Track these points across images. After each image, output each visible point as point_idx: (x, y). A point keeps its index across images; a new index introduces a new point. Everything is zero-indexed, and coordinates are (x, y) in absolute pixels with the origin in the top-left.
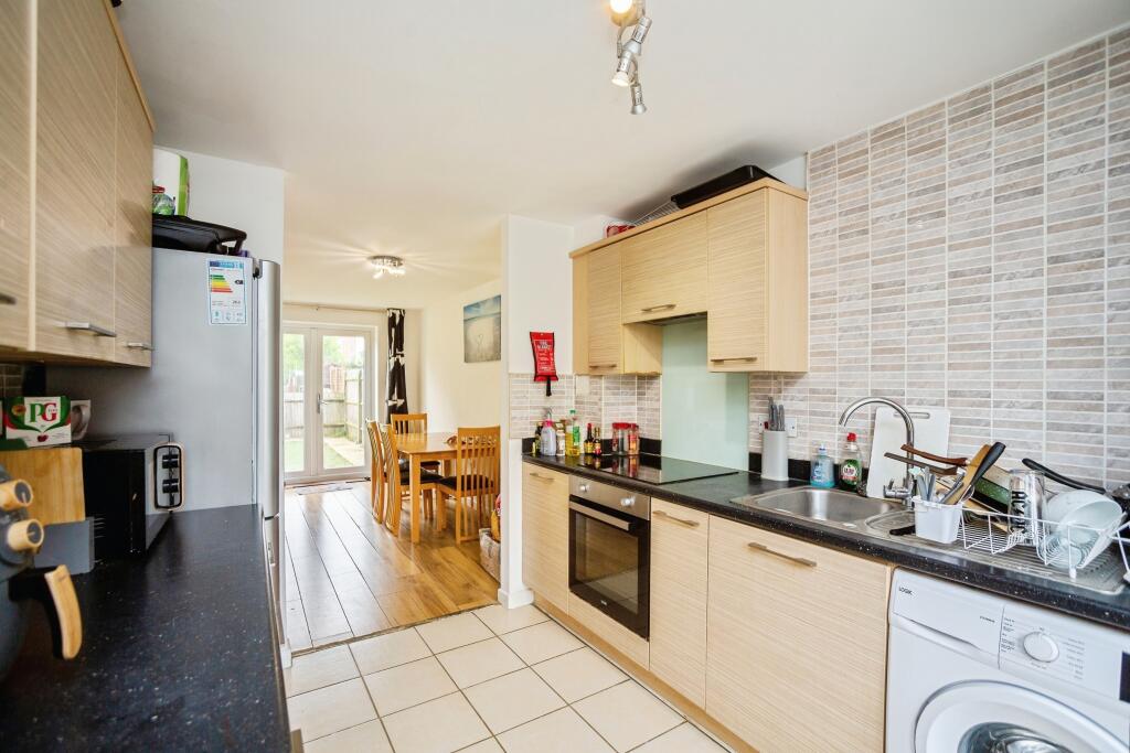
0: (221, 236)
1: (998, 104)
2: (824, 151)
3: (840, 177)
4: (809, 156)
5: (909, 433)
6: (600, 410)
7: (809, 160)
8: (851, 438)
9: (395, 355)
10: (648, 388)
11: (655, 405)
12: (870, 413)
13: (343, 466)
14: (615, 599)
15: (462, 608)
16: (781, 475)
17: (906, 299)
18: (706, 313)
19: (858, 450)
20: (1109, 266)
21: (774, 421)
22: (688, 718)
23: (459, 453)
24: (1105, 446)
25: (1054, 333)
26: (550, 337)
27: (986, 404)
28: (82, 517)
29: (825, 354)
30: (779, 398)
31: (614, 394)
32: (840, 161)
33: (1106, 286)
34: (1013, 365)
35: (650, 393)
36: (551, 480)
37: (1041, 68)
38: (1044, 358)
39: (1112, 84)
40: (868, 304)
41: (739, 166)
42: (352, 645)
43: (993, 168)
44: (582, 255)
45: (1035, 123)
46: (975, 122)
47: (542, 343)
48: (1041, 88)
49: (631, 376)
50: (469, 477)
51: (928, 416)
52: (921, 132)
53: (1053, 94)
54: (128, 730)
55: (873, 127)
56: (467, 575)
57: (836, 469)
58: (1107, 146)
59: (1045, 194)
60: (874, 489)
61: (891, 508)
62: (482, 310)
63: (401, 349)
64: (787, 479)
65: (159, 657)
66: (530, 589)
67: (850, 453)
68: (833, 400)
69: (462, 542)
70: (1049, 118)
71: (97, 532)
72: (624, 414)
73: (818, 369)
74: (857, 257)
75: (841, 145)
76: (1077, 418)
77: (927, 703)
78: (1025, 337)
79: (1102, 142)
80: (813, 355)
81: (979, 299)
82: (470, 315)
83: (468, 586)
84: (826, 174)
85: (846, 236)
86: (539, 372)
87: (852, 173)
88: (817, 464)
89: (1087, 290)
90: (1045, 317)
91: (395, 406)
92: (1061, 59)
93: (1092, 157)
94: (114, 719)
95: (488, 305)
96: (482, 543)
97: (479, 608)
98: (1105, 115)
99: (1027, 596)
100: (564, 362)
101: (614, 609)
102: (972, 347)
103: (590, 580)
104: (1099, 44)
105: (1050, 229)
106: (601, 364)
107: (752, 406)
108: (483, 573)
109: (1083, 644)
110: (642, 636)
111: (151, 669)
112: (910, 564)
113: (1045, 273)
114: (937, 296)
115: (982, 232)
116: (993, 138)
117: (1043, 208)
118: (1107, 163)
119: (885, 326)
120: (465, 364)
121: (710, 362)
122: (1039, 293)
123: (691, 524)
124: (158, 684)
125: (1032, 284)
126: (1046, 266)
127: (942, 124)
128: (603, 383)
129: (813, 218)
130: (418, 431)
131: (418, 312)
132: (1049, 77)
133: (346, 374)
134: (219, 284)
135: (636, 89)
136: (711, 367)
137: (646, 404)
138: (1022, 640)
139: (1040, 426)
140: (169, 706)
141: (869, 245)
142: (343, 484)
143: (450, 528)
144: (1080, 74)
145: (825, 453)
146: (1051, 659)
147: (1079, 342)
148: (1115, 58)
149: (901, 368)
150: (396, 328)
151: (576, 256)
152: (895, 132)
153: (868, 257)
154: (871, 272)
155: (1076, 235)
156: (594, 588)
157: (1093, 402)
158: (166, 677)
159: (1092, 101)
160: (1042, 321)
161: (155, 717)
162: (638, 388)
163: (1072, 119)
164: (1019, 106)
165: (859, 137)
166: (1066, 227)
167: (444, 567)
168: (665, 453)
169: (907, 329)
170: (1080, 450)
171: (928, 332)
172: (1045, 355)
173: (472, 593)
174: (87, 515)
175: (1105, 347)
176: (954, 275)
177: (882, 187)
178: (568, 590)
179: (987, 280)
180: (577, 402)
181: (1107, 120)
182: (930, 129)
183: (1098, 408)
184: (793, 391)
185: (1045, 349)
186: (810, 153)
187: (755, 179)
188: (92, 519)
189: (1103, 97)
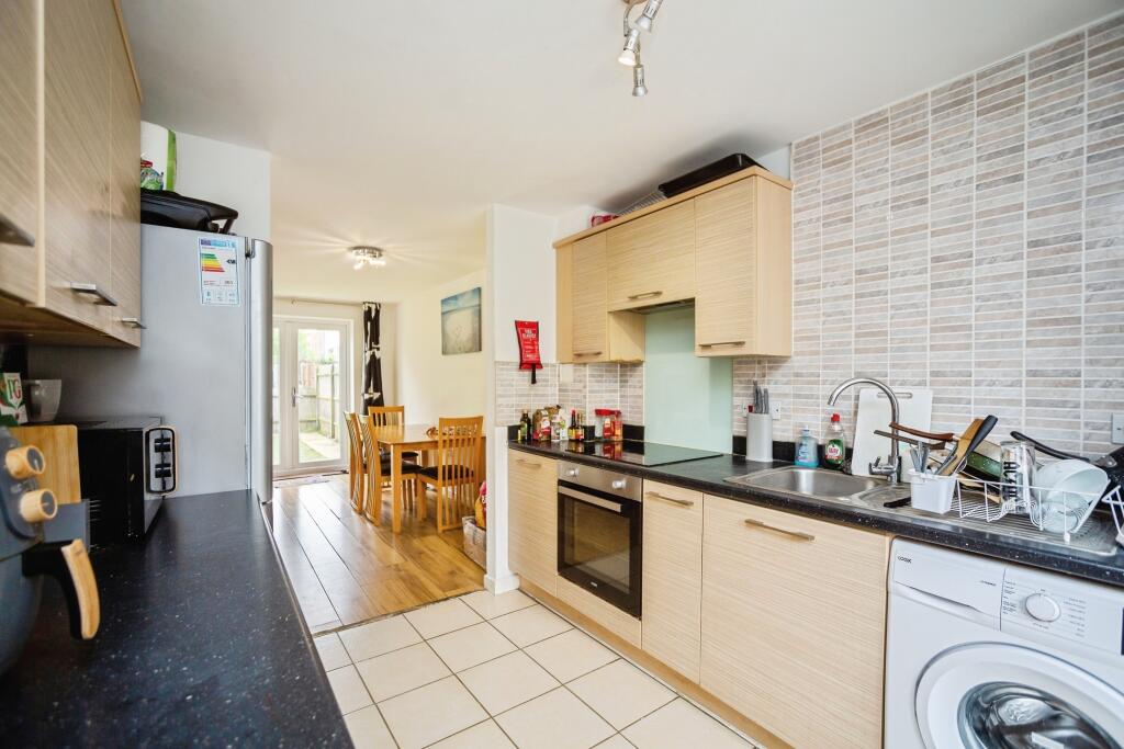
0: (212, 214)
1: (980, 95)
2: (808, 141)
3: (824, 167)
4: (793, 146)
5: (894, 411)
6: (585, 397)
7: (794, 151)
8: (835, 418)
9: (371, 348)
10: (631, 376)
11: (638, 392)
12: (853, 394)
13: (317, 460)
14: (606, 581)
15: (449, 594)
16: (766, 456)
17: (888, 284)
18: (693, 300)
19: (842, 430)
20: (1087, 249)
21: (759, 403)
22: (681, 694)
23: (441, 444)
24: (1082, 421)
25: (1033, 314)
26: (534, 326)
27: (967, 383)
28: (78, 499)
29: (809, 338)
30: (763, 382)
31: (598, 381)
32: (825, 151)
33: (1083, 268)
34: (994, 346)
35: (632, 381)
36: (539, 466)
37: (1022, 59)
38: (1024, 338)
39: (1091, 75)
40: (852, 289)
41: (729, 154)
42: (341, 633)
43: (975, 156)
44: (567, 244)
45: (1017, 112)
46: (959, 112)
47: (527, 331)
48: (1022, 79)
49: (614, 363)
50: (450, 467)
51: (911, 396)
52: (904, 123)
53: (1034, 85)
54: (162, 711)
55: (858, 118)
56: (451, 562)
57: (820, 449)
58: (1086, 134)
59: (1025, 181)
60: (859, 467)
61: (877, 484)
62: (461, 303)
63: (377, 343)
64: (771, 460)
65: (180, 637)
66: (517, 574)
67: (833, 433)
68: (817, 383)
69: (444, 531)
70: (1030, 108)
71: (92, 515)
72: (607, 401)
73: (802, 354)
74: (842, 244)
75: (825, 136)
76: (1054, 394)
77: (927, 667)
78: (1005, 318)
79: (1080, 131)
80: (796, 340)
81: (960, 283)
82: (447, 308)
83: (452, 573)
84: (810, 163)
85: (829, 224)
86: (524, 360)
87: (834, 163)
88: (801, 445)
89: (1065, 272)
90: (1024, 300)
91: (371, 399)
92: (1042, 51)
93: (1071, 145)
94: (145, 700)
95: (466, 297)
96: (466, 530)
97: (466, 594)
98: (1084, 104)
99: (1028, 559)
100: (548, 351)
101: (605, 590)
102: (954, 329)
103: (580, 564)
104: (1079, 37)
105: (1030, 215)
106: (585, 352)
107: (736, 391)
108: (468, 561)
109: (1084, 602)
110: (634, 616)
111: (174, 649)
112: (910, 534)
113: (1025, 256)
114: (919, 280)
115: (965, 218)
116: (975, 128)
117: (1023, 194)
118: (1085, 150)
119: (869, 311)
120: (443, 357)
121: (697, 347)
122: (1018, 275)
123: (684, 504)
124: (185, 664)
125: (1012, 267)
126: (1025, 250)
127: (924, 115)
128: (587, 370)
129: (797, 207)
130: (395, 423)
131: (394, 306)
132: (1030, 68)
133: (318, 370)
134: (210, 263)
135: (639, 70)
136: (699, 352)
137: (629, 392)
138: (1024, 602)
139: (1019, 403)
140: (203, 685)
141: (852, 233)
142: (320, 477)
143: (430, 518)
144: (1059, 65)
145: (809, 434)
146: (1054, 618)
147: (1057, 322)
148: (1094, 50)
149: (884, 350)
150: (372, 322)
151: (559, 246)
152: (878, 123)
153: (851, 244)
154: (856, 259)
155: (1055, 219)
156: (583, 570)
157: (1071, 378)
158: (192, 657)
159: (1072, 91)
160: (1021, 303)
161: (189, 697)
162: (621, 376)
163: (1053, 108)
164: (1000, 97)
165: (844, 128)
166: (1045, 212)
167: (427, 555)
168: (648, 438)
169: (890, 312)
170: (1058, 424)
171: (910, 315)
172: (1024, 335)
173: (457, 580)
174: (82, 497)
175: (1083, 326)
176: (936, 260)
177: (866, 176)
178: (557, 574)
179: (969, 264)
180: (560, 390)
181: (1086, 109)
182: (913, 119)
183: (1076, 384)
184: (778, 375)
185: (1024, 330)
186: (794, 143)
187: (743, 168)
188: (88, 501)
189: (1082, 87)
